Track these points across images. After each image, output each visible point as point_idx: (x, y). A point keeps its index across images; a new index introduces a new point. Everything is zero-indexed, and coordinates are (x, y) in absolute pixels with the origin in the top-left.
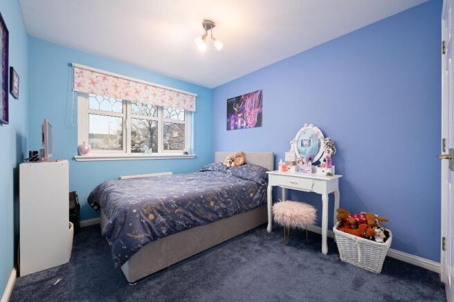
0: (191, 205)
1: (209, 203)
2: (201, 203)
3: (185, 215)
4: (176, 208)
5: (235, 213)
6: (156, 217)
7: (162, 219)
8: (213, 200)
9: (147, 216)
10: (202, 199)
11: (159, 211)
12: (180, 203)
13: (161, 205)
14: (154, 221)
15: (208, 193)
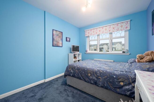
0: (81, 71)
1: (88, 74)
2: (85, 72)
3: (78, 73)
4: (76, 70)
5: (102, 87)
6: (71, 70)
7: (72, 71)
8: (90, 73)
9: (69, 68)
10: (86, 71)
11: (72, 69)
12: (78, 69)
13: (73, 67)
14: (70, 71)
15: (89, 70)
